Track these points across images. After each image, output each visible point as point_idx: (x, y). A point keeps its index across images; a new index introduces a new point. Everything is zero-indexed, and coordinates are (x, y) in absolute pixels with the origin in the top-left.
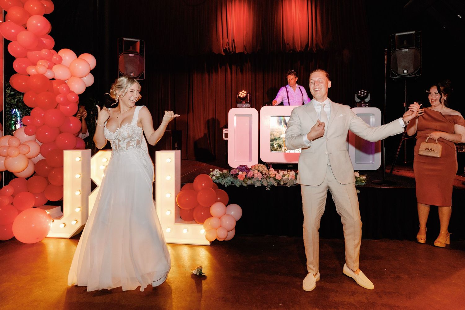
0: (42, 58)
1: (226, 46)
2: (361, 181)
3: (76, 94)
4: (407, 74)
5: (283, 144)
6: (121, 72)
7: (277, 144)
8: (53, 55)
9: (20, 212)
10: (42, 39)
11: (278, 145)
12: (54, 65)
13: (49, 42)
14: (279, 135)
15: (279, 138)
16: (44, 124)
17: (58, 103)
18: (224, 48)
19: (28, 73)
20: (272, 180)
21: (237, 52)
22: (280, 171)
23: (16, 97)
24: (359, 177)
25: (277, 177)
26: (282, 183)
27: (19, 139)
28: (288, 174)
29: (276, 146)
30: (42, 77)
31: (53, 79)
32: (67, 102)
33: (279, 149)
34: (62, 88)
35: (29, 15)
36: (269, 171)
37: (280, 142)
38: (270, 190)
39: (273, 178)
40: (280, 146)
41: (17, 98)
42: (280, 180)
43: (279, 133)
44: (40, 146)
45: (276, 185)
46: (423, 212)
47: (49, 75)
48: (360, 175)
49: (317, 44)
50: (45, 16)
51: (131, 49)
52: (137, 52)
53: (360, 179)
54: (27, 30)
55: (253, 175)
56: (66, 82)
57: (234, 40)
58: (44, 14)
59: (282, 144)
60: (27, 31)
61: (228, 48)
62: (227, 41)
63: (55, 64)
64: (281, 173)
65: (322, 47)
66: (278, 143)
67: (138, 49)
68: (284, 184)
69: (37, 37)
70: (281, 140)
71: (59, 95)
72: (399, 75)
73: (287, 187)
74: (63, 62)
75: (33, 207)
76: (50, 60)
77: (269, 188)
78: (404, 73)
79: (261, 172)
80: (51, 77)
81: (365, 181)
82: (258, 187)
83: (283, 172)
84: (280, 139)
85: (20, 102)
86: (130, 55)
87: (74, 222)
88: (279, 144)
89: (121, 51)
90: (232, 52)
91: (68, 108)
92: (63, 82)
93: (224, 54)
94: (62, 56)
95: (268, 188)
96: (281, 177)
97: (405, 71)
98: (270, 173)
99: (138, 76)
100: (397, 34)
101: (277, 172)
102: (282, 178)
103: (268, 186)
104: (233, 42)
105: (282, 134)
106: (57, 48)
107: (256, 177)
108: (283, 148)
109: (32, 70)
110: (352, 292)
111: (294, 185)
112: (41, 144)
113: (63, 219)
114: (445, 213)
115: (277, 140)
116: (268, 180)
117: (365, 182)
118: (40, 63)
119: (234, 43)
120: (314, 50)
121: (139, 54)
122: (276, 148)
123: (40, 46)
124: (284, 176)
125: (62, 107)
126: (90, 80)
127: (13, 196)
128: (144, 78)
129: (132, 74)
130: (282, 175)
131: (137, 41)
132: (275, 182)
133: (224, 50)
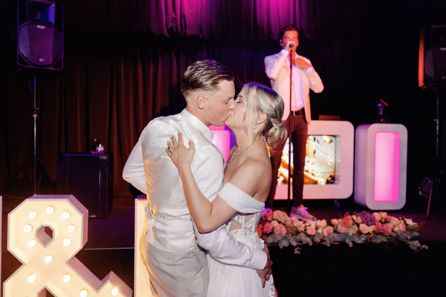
1: (171, 24)
6: (22, 54)
18: (169, 27)
20: (302, 236)
21: (188, 34)
25: (309, 232)
26: (318, 240)
38: (300, 253)
39: (302, 232)
42: (314, 236)
45: (311, 243)
51: (38, 17)
52: (51, 23)
55: (273, 229)
57: (184, 16)
61: (174, 28)
62: (174, 16)
67: (52, 18)
68: (321, 241)
72: (435, 82)
73: (326, 246)
77: (299, 250)
78: (441, 80)
79: (284, 224)
82: (284, 247)
86: (38, 26)
90: (181, 33)
93: (168, 36)
96: (315, 231)
97: (443, 78)
98: (296, 224)
99: (52, 63)
100: (433, 26)
102: (316, 233)
104: (182, 18)
107: (279, 232)
116: (298, 237)
119: (185, 20)
121: (54, 26)
128: (61, 67)
129: (41, 60)
130: (315, 227)
131: (50, 5)
132: (308, 240)
133: (168, 29)
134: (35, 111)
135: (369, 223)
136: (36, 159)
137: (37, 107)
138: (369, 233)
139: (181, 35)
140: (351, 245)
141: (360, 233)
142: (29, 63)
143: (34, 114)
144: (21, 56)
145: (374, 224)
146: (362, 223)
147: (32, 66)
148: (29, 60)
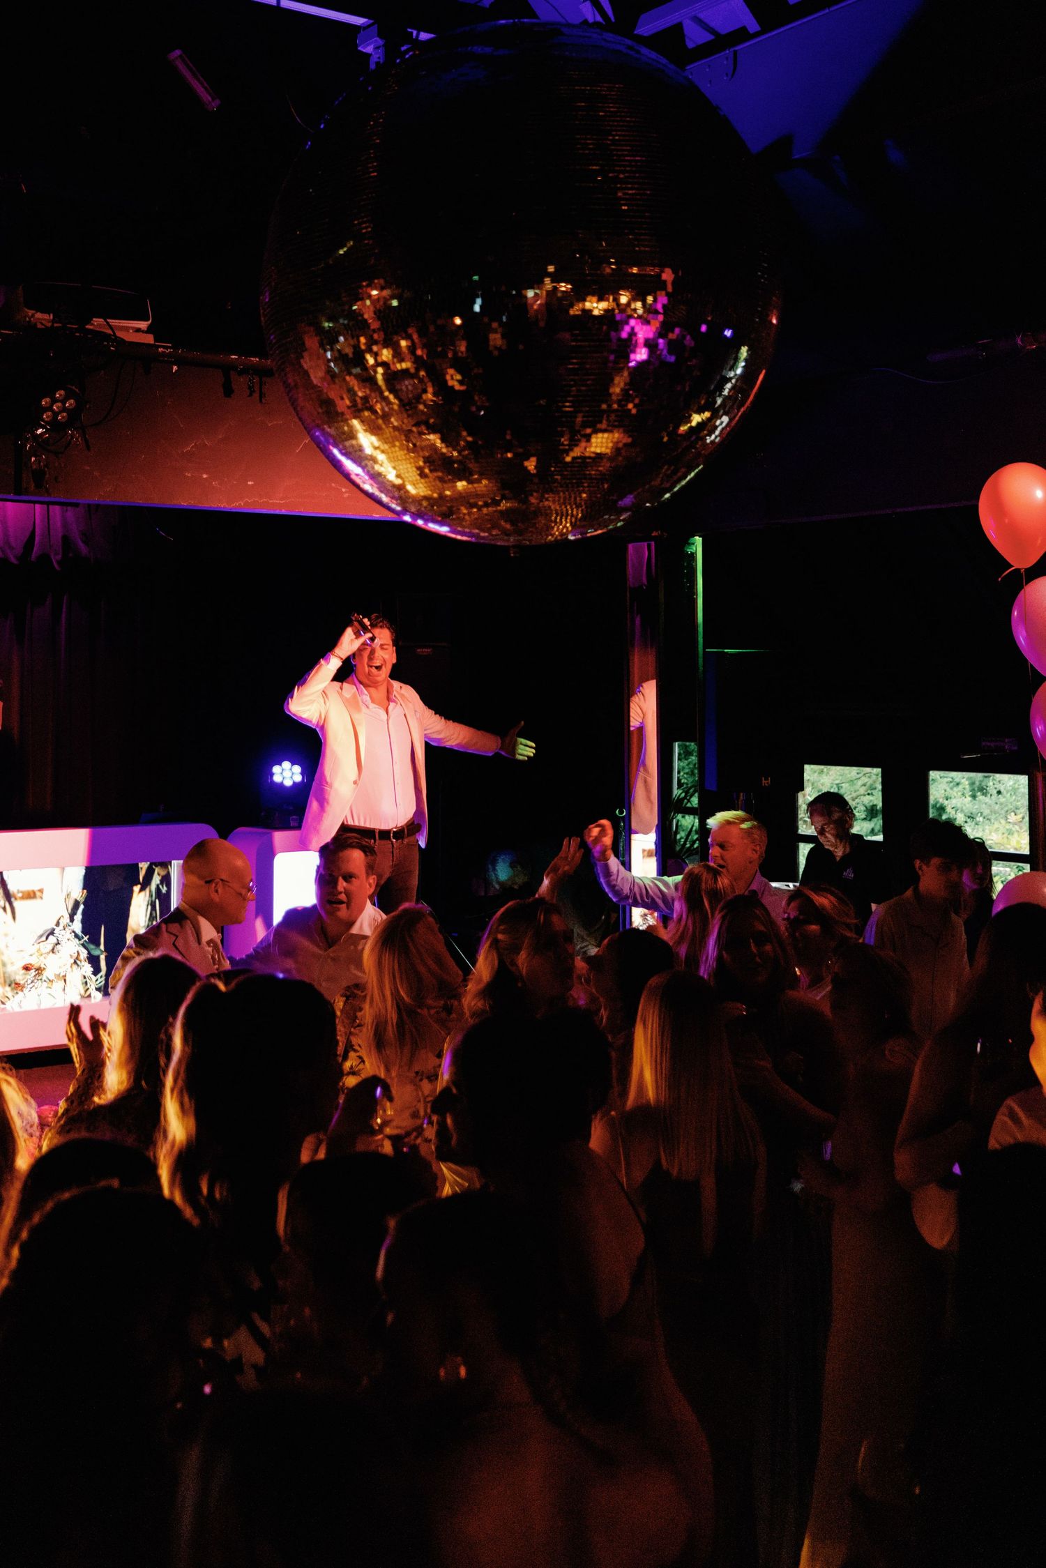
49: (66, 539)
65: (83, 549)
120: (55, 559)
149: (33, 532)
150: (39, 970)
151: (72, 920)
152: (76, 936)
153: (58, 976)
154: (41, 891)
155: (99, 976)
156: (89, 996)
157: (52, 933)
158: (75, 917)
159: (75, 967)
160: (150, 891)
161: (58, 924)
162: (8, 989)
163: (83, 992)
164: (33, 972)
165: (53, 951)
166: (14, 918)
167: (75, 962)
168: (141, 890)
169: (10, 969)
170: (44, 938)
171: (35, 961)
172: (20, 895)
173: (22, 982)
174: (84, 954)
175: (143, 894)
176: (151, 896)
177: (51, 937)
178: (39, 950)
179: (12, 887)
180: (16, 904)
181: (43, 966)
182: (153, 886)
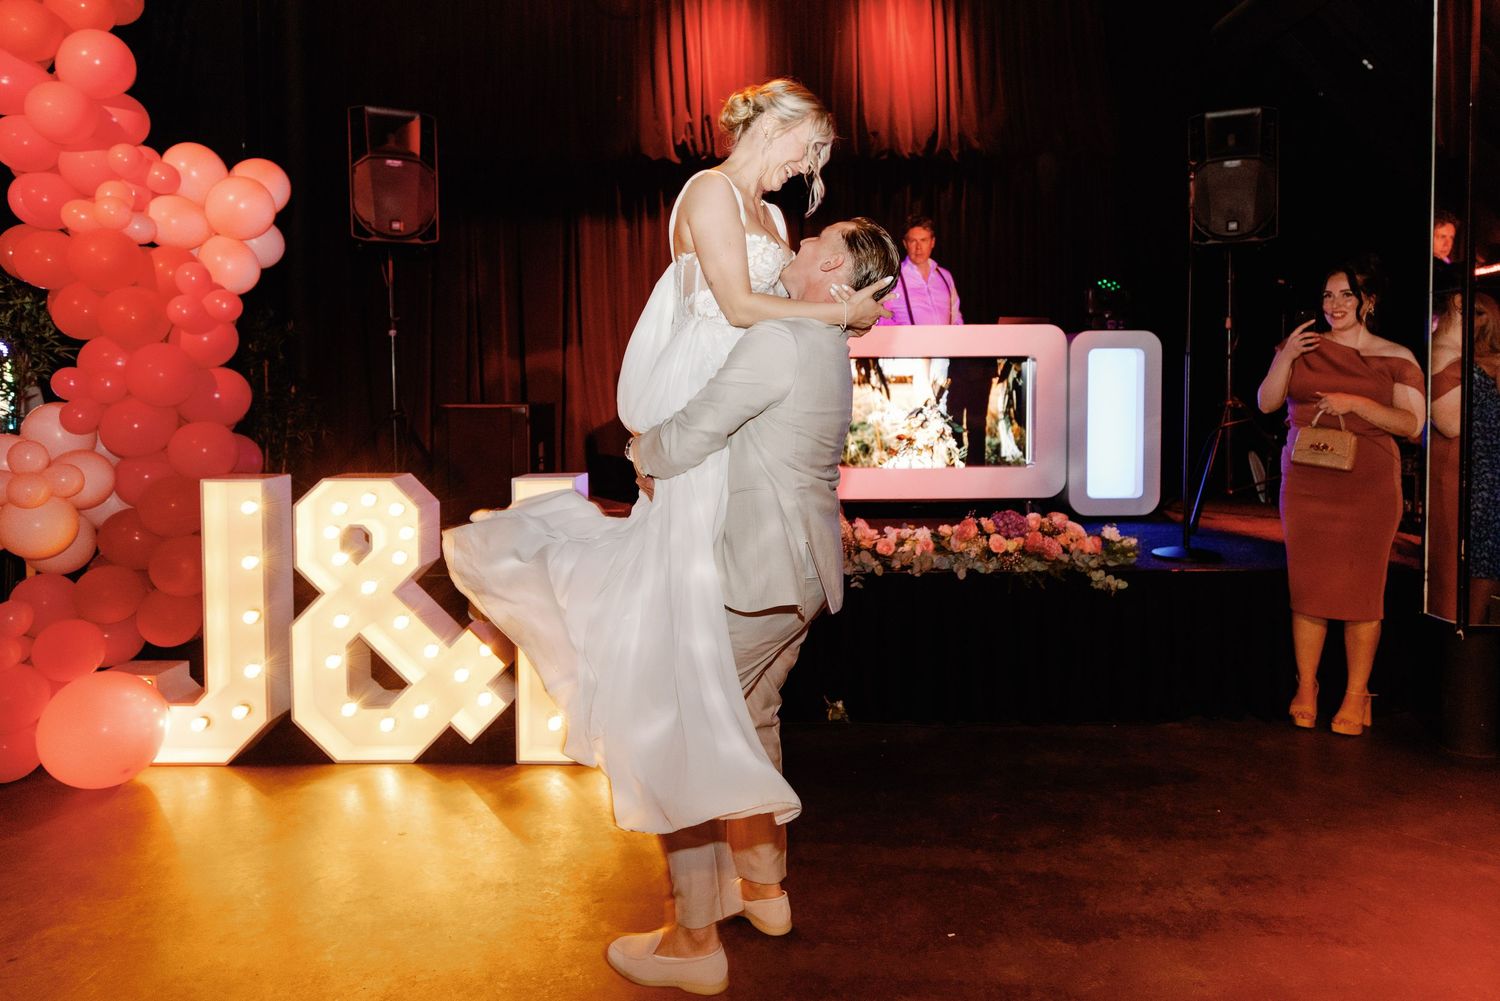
0: (114, 176)
1: (682, 137)
2: (1124, 551)
3: (231, 294)
4: (1236, 234)
5: (875, 443)
6: (360, 217)
7: (858, 442)
8: (150, 163)
9: (56, 686)
10: (109, 109)
11: (860, 445)
12: (153, 198)
13: (132, 118)
14: (862, 414)
15: (864, 423)
16: (128, 393)
17: (173, 325)
18: (679, 142)
19: (62, 223)
20: (865, 557)
22: (887, 529)
23: (11, 303)
24: (1121, 541)
25: (881, 548)
26: (896, 564)
27: (43, 447)
28: (912, 538)
29: (853, 448)
30: (117, 237)
31: (153, 245)
32: (202, 321)
33: (864, 456)
34: (187, 275)
35: (61, 28)
36: (855, 529)
37: (866, 436)
38: (861, 587)
39: (868, 550)
40: (866, 449)
41: (15, 305)
42: (891, 558)
43: (863, 408)
44: (114, 464)
45: (879, 571)
46: (1309, 638)
47: (138, 230)
48: (1121, 534)
49: (961, 135)
50: (117, 31)
51: (391, 144)
52: (414, 155)
53: (1123, 546)
54: (57, 79)
56: (194, 252)
57: (708, 118)
58: (112, 27)
59: (873, 441)
60: (56, 83)
61: (689, 144)
62: (689, 119)
63: (155, 195)
64: (892, 533)
65: (976, 144)
66: (859, 439)
67: (415, 145)
68: (904, 568)
69: (94, 103)
70: (870, 431)
71: (178, 298)
72: (1215, 237)
73: (913, 575)
74: (185, 187)
75: (100, 669)
76: (140, 181)
77: (860, 581)
78: (1228, 231)
80: (146, 238)
81: (1137, 552)
83: (898, 530)
84: (866, 426)
85: (22, 319)
86: (389, 162)
87: (240, 712)
88: (862, 441)
89: (359, 152)
90: (704, 154)
91: (205, 339)
92: (185, 255)
93: (677, 160)
94: (178, 168)
95: (855, 581)
96: (894, 548)
97: (1233, 226)
98: (858, 535)
99: (419, 231)
100: (1209, 115)
101: (876, 531)
102: (895, 552)
103: (854, 575)
104: (706, 122)
105: (870, 412)
106: (160, 141)
108: (877, 455)
109: (76, 214)
110: (1142, 883)
111: (932, 569)
112: (115, 460)
113: (205, 703)
114: (1364, 638)
115: (856, 430)
116: (856, 559)
117: (1137, 556)
118: (108, 191)
119: (710, 124)
120: (955, 153)
121: (419, 160)
122: (853, 454)
123: (105, 137)
124: (901, 542)
125: (185, 337)
126: (271, 247)
127: (30, 636)
128: (435, 238)
129: (396, 226)
130: (895, 540)
131: (412, 119)
132: (875, 564)
133: (677, 148)
134: (393, 325)
135: (1012, 534)
136: (396, 414)
137: (395, 315)
138: (1006, 553)
139: (704, 157)
140: (962, 575)
141: (988, 553)
142: (373, 233)
143: (391, 329)
144: (360, 221)
145: (1022, 535)
146: (998, 532)
147: (378, 239)
148: (373, 225)
149: (935, 133)
150: (911, 441)
151: (938, 402)
152: (942, 415)
153: (926, 447)
154: (911, 377)
155: (962, 449)
156: (953, 465)
157: (921, 411)
158: (941, 400)
159: (941, 440)
160: (1008, 384)
161: (926, 405)
162: (884, 453)
163: (948, 461)
164: (905, 442)
165: (922, 426)
166: (889, 397)
167: (941, 437)
168: (999, 382)
169: (886, 438)
170: (914, 415)
171: (904, 432)
172: (894, 380)
173: (896, 449)
174: (949, 430)
175: (1001, 385)
176: (1008, 387)
177: (920, 415)
178: (909, 425)
179: (886, 372)
180: (890, 386)
181: (913, 438)
182: (1011, 380)
